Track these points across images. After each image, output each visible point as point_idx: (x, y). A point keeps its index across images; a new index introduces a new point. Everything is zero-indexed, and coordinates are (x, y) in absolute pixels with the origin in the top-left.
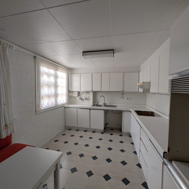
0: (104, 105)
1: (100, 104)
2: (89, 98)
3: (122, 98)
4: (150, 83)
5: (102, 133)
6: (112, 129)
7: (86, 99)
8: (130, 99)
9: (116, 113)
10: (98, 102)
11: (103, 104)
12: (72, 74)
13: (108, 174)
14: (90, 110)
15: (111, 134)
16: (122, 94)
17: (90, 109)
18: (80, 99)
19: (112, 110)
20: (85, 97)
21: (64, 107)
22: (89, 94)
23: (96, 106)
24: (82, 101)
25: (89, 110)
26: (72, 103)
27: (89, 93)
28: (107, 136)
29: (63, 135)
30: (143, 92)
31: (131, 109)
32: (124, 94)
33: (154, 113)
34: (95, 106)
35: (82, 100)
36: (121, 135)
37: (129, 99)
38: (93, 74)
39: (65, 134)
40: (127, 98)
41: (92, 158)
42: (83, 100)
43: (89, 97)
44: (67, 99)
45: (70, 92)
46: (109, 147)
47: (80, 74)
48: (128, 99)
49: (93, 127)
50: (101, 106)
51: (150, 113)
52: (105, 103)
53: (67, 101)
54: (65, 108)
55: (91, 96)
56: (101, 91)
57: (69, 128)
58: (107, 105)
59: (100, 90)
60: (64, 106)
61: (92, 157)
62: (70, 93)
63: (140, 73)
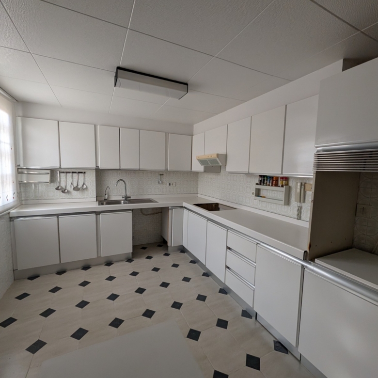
0: (126, 200)
1: (113, 198)
2: (86, 186)
3: (161, 182)
4: (226, 156)
5: (130, 260)
6: (144, 248)
7: (76, 189)
8: (174, 185)
9: (148, 214)
10: (109, 194)
11: (123, 197)
12: (24, 116)
13: (192, 328)
14: (97, 215)
15: (149, 258)
16: (160, 175)
17: (97, 213)
18: (57, 189)
19: (141, 209)
20: (72, 184)
21: (7, 216)
22: (85, 177)
23: (104, 203)
24: (64, 194)
25: (94, 215)
26: (29, 202)
27: (85, 173)
28: (142, 264)
29: (20, 298)
30: (205, 171)
31: (184, 203)
32: (163, 175)
33: (219, 205)
34: (102, 204)
35: (63, 192)
36: (167, 255)
37: (172, 184)
38: (98, 127)
39: (25, 295)
40: (168, 184)
41: (143, 317)
42: (68, 192)
43: (86, 183)
44: (16, 193)
45: (20, 170)
46: (162, 282)
47: (57, 122)
48: (170, 184)
49: (107, 252)
50: (118, 202)
51: (214, 206)
52: (128, 194)
53: (15, 199)
54: (12, 219)
55: (90, 181)
56: (120, 170)
57: (31, 274)
58: (131, 198)
59: (118, 167)
60: (9, 213)
61: (142, 314)
62: (22, 173)
63: (193, 137)
